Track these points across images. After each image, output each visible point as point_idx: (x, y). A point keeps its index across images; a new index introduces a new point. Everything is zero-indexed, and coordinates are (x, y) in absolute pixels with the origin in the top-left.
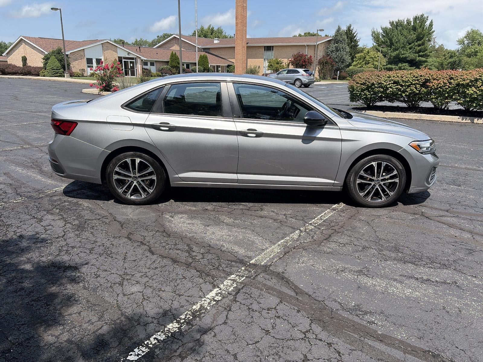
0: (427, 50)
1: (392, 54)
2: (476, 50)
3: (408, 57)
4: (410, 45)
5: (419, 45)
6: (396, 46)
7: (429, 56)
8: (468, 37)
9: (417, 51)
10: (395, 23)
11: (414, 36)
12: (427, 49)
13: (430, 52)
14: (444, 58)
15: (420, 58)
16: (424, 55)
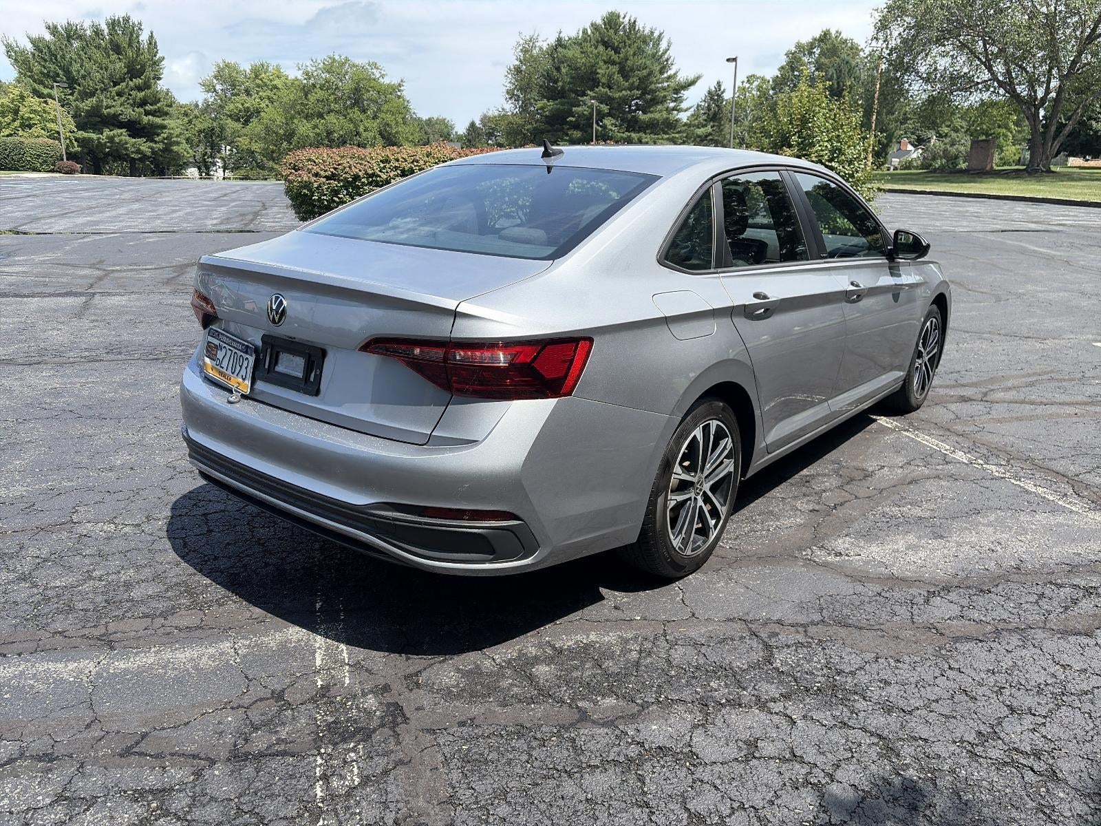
0: (159, 101)
1: (81, 106)
2: (246, 105)
3: (120, 114)
4: (117, 87)
5: (139, 89)
6: (84, 86)
7: (166, 114)
8: (221, 76)
9: (138, 100)
10: (60, 29)
11: (119, 66)
12: (159, 99)
13: (167, 106)
14: (186, 119)
15: (150, 117)
16: (155, 111)
